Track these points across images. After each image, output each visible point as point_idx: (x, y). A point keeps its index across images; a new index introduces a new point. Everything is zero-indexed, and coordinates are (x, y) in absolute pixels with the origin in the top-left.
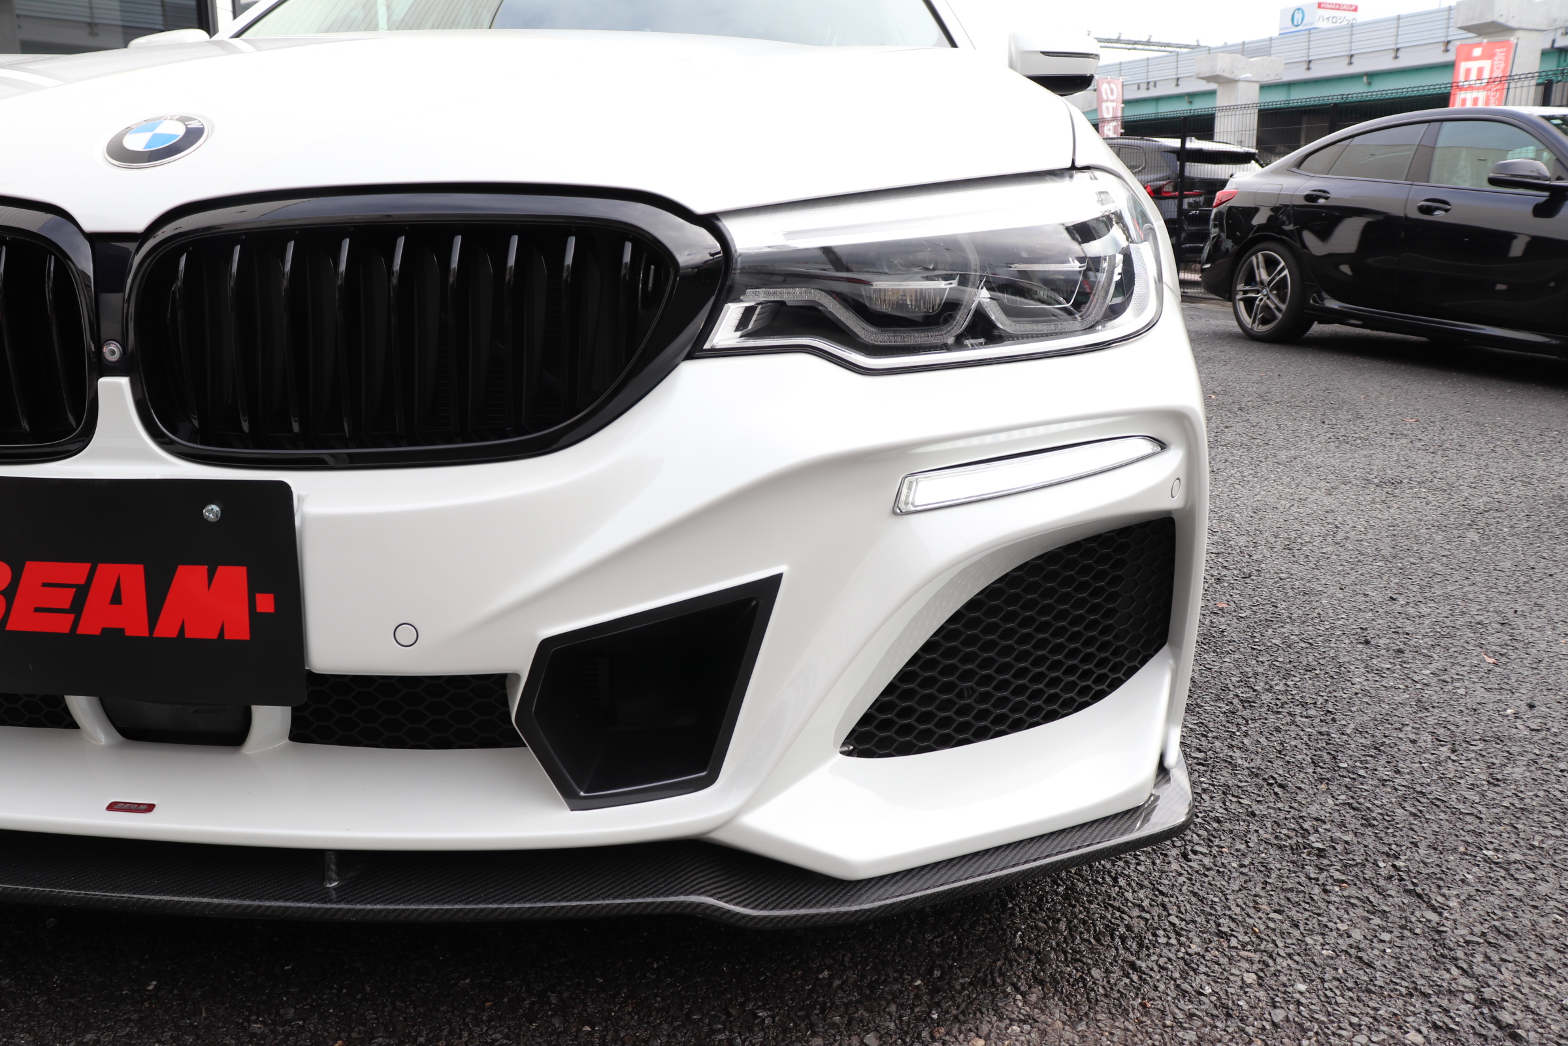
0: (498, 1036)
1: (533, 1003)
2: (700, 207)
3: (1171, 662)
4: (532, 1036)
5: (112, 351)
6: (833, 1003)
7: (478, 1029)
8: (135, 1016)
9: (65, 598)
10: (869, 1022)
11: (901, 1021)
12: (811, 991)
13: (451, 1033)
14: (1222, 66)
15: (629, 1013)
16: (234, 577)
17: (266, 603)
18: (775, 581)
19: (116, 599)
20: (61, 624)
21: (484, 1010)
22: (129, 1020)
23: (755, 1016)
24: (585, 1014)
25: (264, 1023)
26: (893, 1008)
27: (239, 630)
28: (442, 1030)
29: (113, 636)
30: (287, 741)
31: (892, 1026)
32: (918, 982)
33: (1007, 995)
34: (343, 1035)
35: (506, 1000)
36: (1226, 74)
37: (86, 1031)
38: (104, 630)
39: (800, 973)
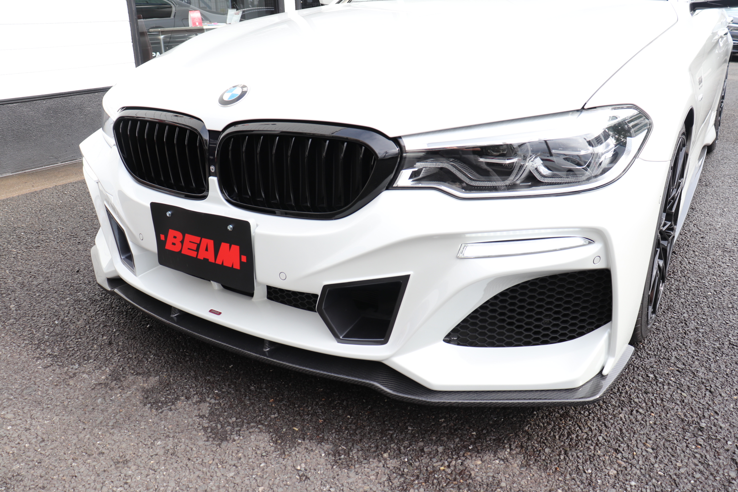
0: (320, 411)
1: (338, 403)
2: (391, 135)
3: (609, 330)
4: (330, 414)
5: (212, 168)
6: (437, 431)
7: (315, 407)
8: (222, 375)
9: (194, 247)
10: (445, 442)
11: (457, 445)
12: (433, 425)
13: (306, 406)
15: (366, 415)
16: (236, 249)
17: (244, 259)
18: (407, 278)
19: (207, 250)
20: (193, 254)
21: (321, 401)
22: (220, 376)
23: (407, 428)
24: (351, 411)
25: (255, 387)
26: (457, 440)
27: (237, 266)
28: (304, 404)
29: (206, 260)
30: (266, 298)
31: (452, 446)
32: (474, 433)
33: (504, 448)
34: (275, 397)
35: (330, 399)
37: (208, 376)
38: (204, 258)
39: (433, 417)
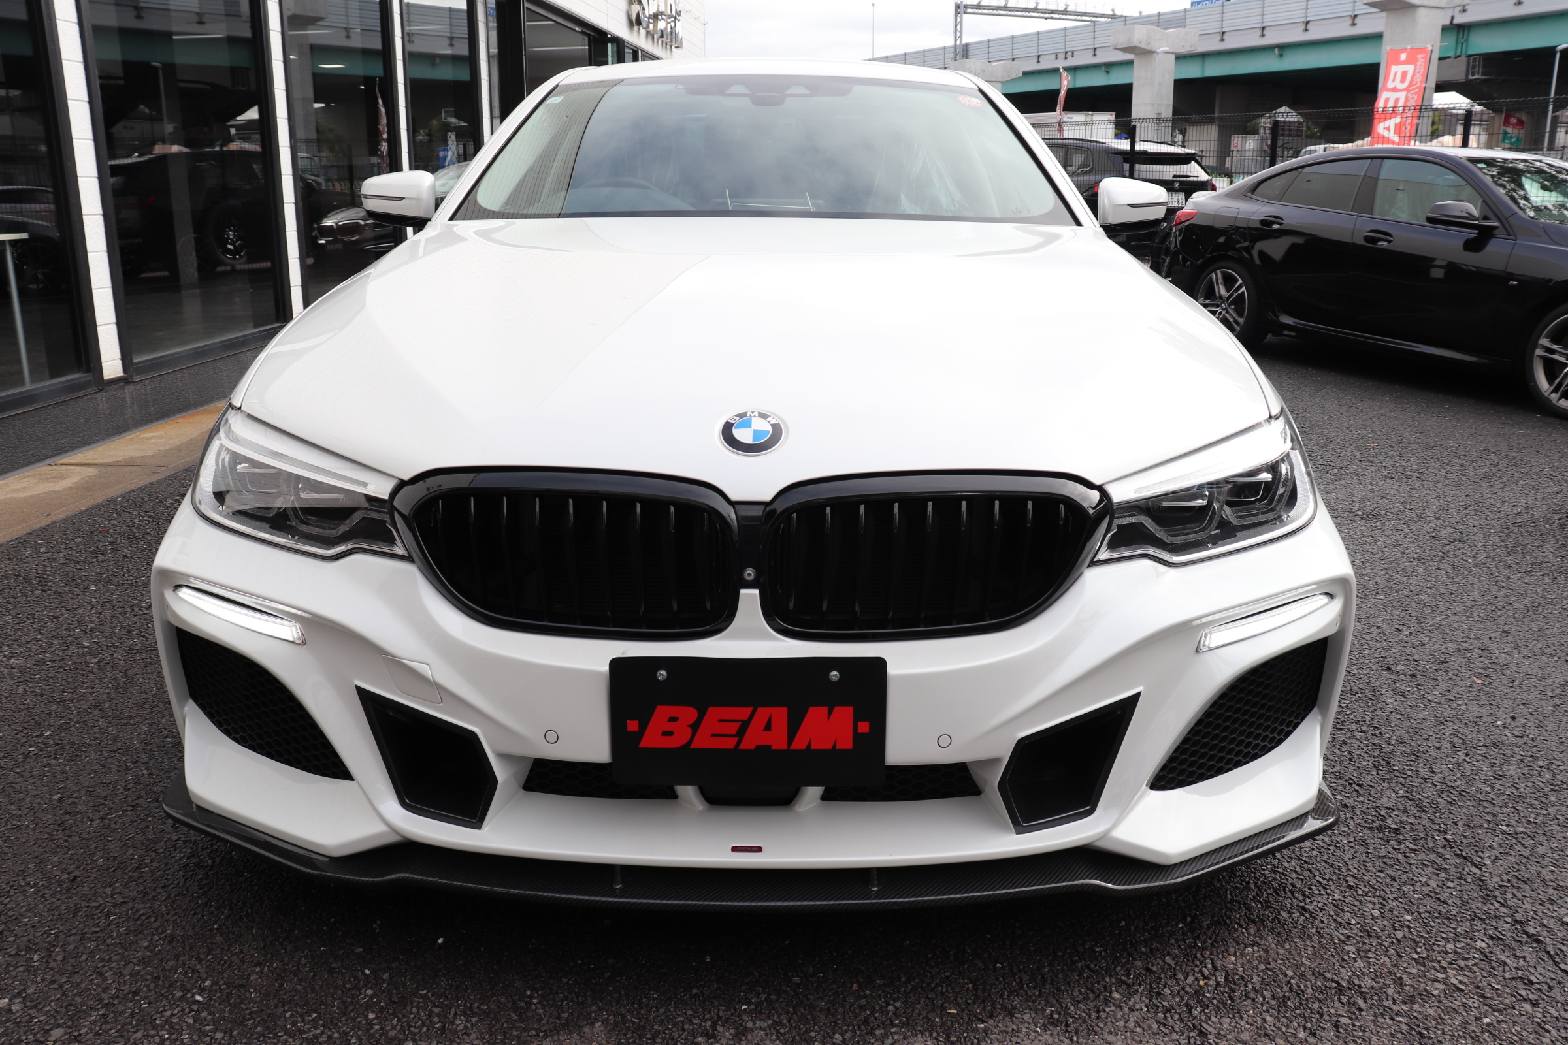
1: (956, 953)
3: (1320, 718)
5: (750, 575)
6: (1136, 940)
8: (713, 978)
9: (734, 728)
10: (1163, 950)
11: (1181, 948)
12: (1119, 934)
14: (1139, 36)
17: (863, 727)
18: (1136, 697)
19: (767, 728)
22: (711, 980)
23: (1094, 951)
25: (799, 977)
26: (1173, 941)
27: (846, 743)
29: (763, 750)
30: (820, 802)
31: (1177, 951)
32: (1181, 925)
33: (1237, 931)
34: (854, 980)
35: (938, 952)
36: (1143, 46)
37: (690, 988)
38: (757, 746)
39: (1107, 923)
